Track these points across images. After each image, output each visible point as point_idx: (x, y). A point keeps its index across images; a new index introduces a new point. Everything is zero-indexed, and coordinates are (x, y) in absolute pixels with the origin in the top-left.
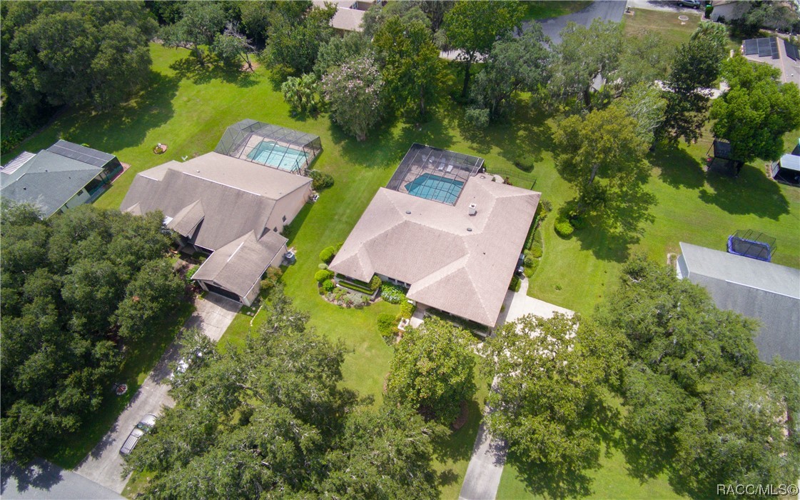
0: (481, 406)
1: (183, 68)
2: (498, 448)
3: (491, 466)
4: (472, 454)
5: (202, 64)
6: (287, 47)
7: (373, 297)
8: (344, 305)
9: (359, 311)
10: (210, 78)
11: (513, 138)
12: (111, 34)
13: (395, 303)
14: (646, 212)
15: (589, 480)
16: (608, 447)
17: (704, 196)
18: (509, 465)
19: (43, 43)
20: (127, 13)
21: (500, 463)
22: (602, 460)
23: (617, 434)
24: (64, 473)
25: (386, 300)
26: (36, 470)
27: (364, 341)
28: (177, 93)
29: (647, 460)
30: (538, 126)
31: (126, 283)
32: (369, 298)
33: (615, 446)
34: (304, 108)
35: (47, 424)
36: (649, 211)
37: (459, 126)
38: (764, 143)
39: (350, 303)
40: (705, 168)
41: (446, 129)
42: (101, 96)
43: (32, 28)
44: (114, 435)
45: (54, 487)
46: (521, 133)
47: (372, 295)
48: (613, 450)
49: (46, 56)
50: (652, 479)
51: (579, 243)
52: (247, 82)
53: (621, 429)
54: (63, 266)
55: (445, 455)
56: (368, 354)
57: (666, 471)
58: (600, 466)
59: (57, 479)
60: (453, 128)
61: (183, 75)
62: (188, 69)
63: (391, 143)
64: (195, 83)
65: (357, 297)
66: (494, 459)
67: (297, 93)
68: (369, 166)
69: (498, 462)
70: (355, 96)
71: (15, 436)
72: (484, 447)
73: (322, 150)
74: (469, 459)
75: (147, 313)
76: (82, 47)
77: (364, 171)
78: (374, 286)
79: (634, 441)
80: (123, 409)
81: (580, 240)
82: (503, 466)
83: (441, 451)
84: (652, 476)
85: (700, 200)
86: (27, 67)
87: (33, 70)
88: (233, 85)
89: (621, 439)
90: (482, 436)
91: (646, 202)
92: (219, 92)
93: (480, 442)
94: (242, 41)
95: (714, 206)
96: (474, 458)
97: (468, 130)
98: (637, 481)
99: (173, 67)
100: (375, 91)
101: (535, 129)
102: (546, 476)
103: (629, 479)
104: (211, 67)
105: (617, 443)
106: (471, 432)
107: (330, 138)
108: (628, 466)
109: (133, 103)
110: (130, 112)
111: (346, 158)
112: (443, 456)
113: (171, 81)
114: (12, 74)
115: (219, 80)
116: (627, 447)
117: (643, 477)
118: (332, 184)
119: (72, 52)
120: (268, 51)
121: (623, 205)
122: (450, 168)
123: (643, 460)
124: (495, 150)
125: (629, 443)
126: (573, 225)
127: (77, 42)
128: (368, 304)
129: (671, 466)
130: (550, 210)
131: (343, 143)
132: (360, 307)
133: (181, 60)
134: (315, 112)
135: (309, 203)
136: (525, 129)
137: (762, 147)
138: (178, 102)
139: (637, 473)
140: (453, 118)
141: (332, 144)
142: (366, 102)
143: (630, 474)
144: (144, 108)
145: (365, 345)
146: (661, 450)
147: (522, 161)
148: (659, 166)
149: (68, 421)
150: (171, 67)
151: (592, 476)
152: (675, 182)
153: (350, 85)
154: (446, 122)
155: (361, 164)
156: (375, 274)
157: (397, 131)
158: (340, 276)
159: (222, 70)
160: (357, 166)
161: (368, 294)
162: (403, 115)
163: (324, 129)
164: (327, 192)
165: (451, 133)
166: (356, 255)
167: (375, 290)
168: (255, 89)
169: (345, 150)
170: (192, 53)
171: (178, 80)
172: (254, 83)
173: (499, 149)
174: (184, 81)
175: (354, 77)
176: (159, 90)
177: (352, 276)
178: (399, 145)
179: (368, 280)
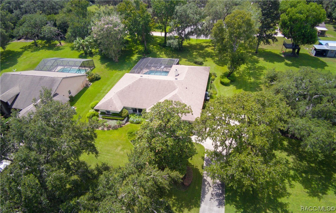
0: (201, 170)
1: (26, 48)
2: (218, 195)
3: (216, 208)
4: (201, 202)
5: (36, 45)
6: (77, 27)
7: (124, 122)
8: (106, 129)
9: (115, 131)
10: (39, 50)
11: (191, 55)
13: (138, 123)
14: (263, 73)
15: (286, 205)
16: (289, 182)
17: (286, 64)
18: (228, 205)
21: (222, 205)
22: (289, 190)
23: (292, 173)
25: (132, 122)
27: (118, 146)
28: (21, 56)
29: (316, 184)
30: (202, 51)
32: (121, 122)
33: (294, 180)
34: (86, 53)
36: (264, 72)
37: (165, 54)
38: (309, 30)
39: (109, 127)
40: (283, 56)
41: (159, 55)
46: (194, 53)
47: (123, 120)
48: (293, 182)
50: (325, 195)
51: (234, 87)
52: (58, 49)
53: (293, 169)
55: (182, 206)
56: (122, 152)
57: (330, 188)
58: (289, 194)
60: (162, 55)
61: (26, 50)
62: (29, 48)
63: (132, 62)
64: (32, 52)
65: (113, 123)
66: (216, 203)
67: (81, 45)
68: (120, 70)
69: (220, 204)
70: (109, 31)
72: (208, 196)
73: (95, 67)
74: (199, 206)
77: (117, 72)
78: (124, 115)
79: (304, 175)
81: (234, 86)
82: (224, 207)
83: (178, 204)
84: (324, 193)
88: (51, 51)
89: (295, 175)
90: (205, 189)
91: (261, 69)
92: (44, 54)
93: (205, 193)
94: (56, 30)
95: (293, 67)
96: (203, 205)
97: (170, 55)
98: (316, 199)
99: (22, 48)
101: (201, 51)
102: (255, 208)
103: (310, 198)
104: (41, 46)
105: (294, 178)
106: (197, 188)
107: (100, 63)
108: (306, 190)
111: (108, 69)
112: (180, 208)
113: (19, 52)
115: (44, 50)
116: (301, 179)
117: (319, 195)
118: (100, 79)
121: (251, 72)
122: (163, 67)
123: (314, 185)
124: (184, 60)
125: (302, 176)
126: (230, 79)
128: (121, 127)
129: (332, 185)
130: (216, 77)
131: (106, 64)
132: (115, 128)
133: (26, 46)
134: (91, 54)
135: (86, 87)
136: (196, 52)
137: (309, 33)
139: (314, 193)
140: (162, 52)
141: (100, 65)
142: (116, 36)
143: (310, 195)
145: (120, 148)
146: (321, 177)
147: (197, 60)
148: (262, 57)
150: (21, 48)
151: (287, 202)
152: (272, 61)
153: (106, 26)
154: (158, 53)
155: (116, 70)
156: (124, 108)
157: (135, 57)
158: (103, 113)
159: (46, 46)
160: (114, 71)
161: (121, 120)
162: (137, 53)
163: (96, 60)
164: (97, 82)
165: (161, 56)
166: (111, 98)
167: (125, 117)
168: (62, 51)
169: (107, 66)
170: (33, 43)
171: (23, 52)
172: (62, 49)
173: (186, 60)
174: (26, 52)
175: (108, 24)
176: (11, 56)
177: (109, 109)
178: (136, 62)
179: (119, 110)
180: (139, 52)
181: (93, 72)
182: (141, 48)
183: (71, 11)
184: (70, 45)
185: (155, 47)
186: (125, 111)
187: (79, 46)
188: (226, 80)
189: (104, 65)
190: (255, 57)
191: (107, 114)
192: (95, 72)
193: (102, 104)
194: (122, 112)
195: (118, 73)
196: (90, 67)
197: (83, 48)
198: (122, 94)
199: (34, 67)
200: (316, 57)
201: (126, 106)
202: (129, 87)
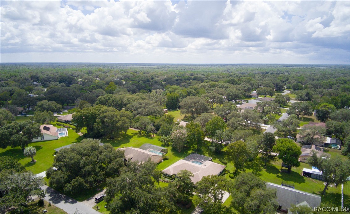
0: (196, 206)
1: (135, 134)
5: (140, 134)
6: (165, 129)
7: (172, 181)
8: (163, 182)
9: (167, 183)
10: (142, 137)
11: (223, 158)
12: (123, 120)
14: (258, 177)
17: (278, 176)
19: (107, 118)
20: (128, 116)
24: (78, 202)
26: (70, 200)
28: (132, 138)
31: (112, 161)
32: (171, 180)
34: (165, 144)
35: (83, 184)
36: (260, 177)
37: (208, 153)
39: (165, 181)
40: (280, 171)
41: (204, 153)
42: (115, 132)
43: (106, 114)
44: (93, 198)
45: (74, 204)
46: (226, 157)
47: (172, 180)
49: (106, 120)
52: (151, 138)
54: (101, 153)
59: (76, 202)
61: (134, 135)
62: (136, 135)
63: (187, 154)
64: (137, 137)
65: (167, 180)
67: (164, 139)
70: (179, 137)
71: (76, 183)
73: (167, 153)
75: (115, 167)
76: (115, 120)
78: (173, 177)
80: (98, 193)
85: (276, 177)
86: (99, 123)
87: (100, 124)
88: (147, 139)
91: (259, 175)
92: (143, 139)
94: (153, 128)
95: (280, 179)
97: (210, 154)
99: (132, 134)
100: (184, 137)
104: (143, 135)
106: (191, 210)
107: (171, 151)
109: (119, 139)
110: (118, 140)
111: (174, 155)
113: (131, 136)
114: (95, 123)
115: (144, 137)
118: (168, 159)
119: (112, 121)
120: (159, 132)
122: (202, 160)
124: (217, 159)
126: (234, 175)
127: (115, 119)
130: (229, 172)
131: (174, 152)
134: (168, 145)
135: (160, 162)
136: (227, 156)
138: (131, 140)
142: (182, 139)
144: (122, 140)
147: (224, 161)
148: (266, 169)
149: (88, 185)
152: (270, 172)
153: (178, 134)
156: (174, 174)
157: (190, 152)
158: (164, 175)
159: (145, 135)
160: (176, 157)
161: (171, 179)
162: (192, 149)
163: (169, 149)
164: (166, 161)
165: (205, 154)
166: (170, 169)
167: (173, 179)
168: (153, 140)
169: (174, 154)
170: (138, 132)
171: (133, 136)
172: (153, 139)
173: (218, 159)
174: (134, 137)
175: (180, 133)
176: (127, 137)
177: (168, 173)
178: (189, 154)
179: (172, 175)
180: (194, 150)
181: (166, 155)
182: (196, 147)
183: (164, 120)
184: (158, 137)
185: (204, 148)
186: (174, 176)
187: (163, 140)
188: (232, 175)
189: (172, 153)
190: (262, 168)
191: (166, 176)
192: (167, 155)
193: (165, 170)
194: (172, 176)
195: (178, 158)
196: (165, 152)
197: (165, 141)
198: (175, 168)
199: (138, 146)
200: (303, 176)
201: (175, 174)
202: (179, 165)
